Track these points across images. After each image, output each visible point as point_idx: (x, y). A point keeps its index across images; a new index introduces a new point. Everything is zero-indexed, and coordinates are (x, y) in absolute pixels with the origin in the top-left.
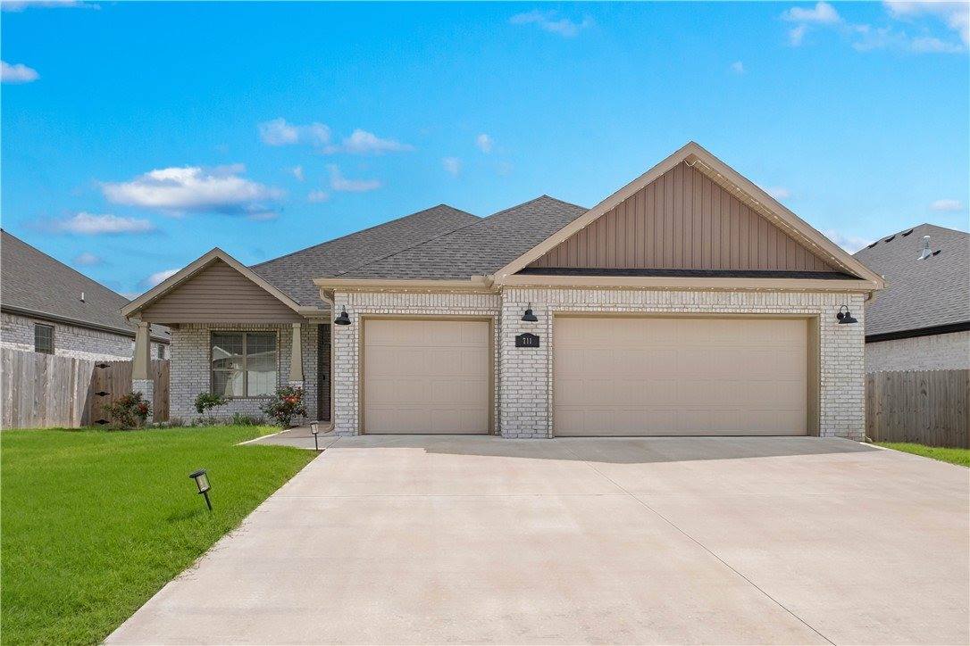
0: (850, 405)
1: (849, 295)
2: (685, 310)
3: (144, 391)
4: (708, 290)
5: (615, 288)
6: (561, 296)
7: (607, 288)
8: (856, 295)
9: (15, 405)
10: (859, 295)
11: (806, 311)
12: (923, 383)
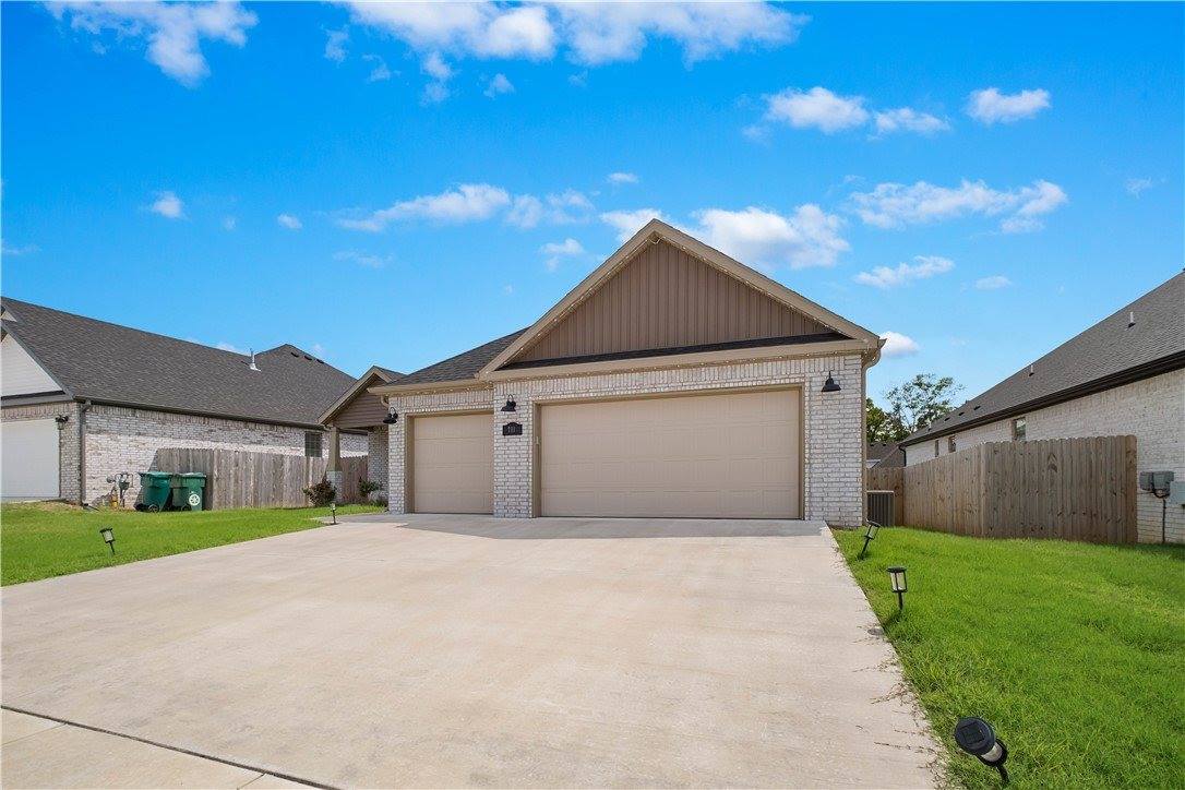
0: (842, 485)
1: (842, 358)
2: (654, 390)
3: (333, 480)
4: (675, 367)
5: (584, 375)
6: (539, 387)
7: (577, 375)
8: (850, 357)
9: (256, 490)
10: (854, 357)
11: (787, 381)
12: (1052, 455)
